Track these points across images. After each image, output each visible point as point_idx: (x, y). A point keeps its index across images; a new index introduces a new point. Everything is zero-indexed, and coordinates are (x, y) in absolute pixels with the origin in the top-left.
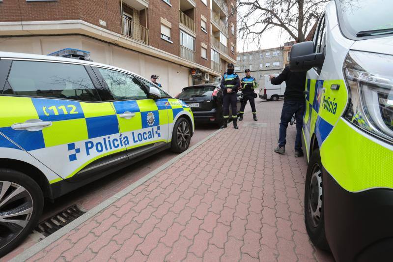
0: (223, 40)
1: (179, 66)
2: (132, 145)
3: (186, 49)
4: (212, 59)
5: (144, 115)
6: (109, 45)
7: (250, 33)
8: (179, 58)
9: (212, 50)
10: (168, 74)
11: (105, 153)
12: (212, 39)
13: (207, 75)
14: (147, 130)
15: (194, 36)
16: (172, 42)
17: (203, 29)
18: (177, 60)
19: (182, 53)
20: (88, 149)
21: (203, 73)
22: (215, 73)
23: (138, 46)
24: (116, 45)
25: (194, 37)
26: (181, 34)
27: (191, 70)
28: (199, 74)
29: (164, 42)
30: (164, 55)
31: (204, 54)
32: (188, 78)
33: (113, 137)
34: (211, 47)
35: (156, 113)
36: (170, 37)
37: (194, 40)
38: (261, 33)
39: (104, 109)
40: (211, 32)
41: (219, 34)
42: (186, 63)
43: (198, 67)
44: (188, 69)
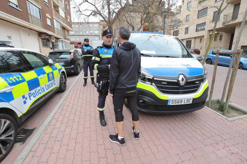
0: (62, 13)
1: (29, 30)
2: (46, 91)
3: (34, 17)
4: (55, 26)
7: (82, 14)
8: (30, 23)
9: (54, 20)
10: (20, 35)
11: (37, 97)
12: (54, 11)
13: (53, 38)
15: (39, 7)
16: (21, 10)
17: (45, 3)
18: (27, 25)
19: (31, 20)
20: (30, 97)
21: (50, 36)
22: (59, 37)
26: (28, 5)
27: (40, 34)
28: (48, 37)
29: (13, 9)
30: (15, 20)
31: (49, 23)
32: (39, 39)
33: (39, 88)
34: (54, 17)
35: (52, 73)
36: (17, 5)
37: (40, 11)
38: (89, 16)
39: (30, 75)
40: (53, 6)
41: (59, 9)
42: (36, 28)
43: (45, 32)
44: (37, 32)
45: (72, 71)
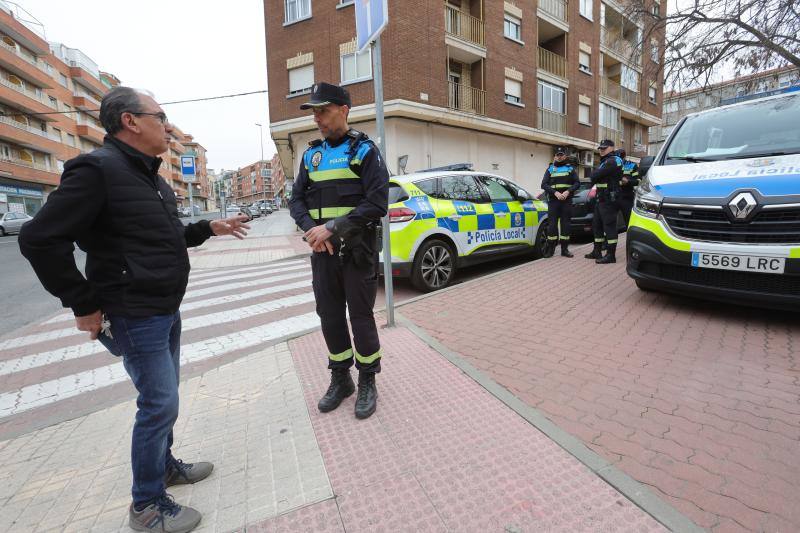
0: (629, 80)
1: (533, 144)
2: (503, 241)
3: (549, 112)
4: (601, 123)
5: (513, 215)
6: (428, 125)
7: (685, 66)
8: (536, 130)
9: (601, 106)
10: (514, 157)
11: (487, 243)
12: (603, 83)
13: (589, 155)
14: (515, 229)
15: (564, 85)
16: (523, 105)
17: (582, 69)
18: (531, 134)
19: (540, 120)
20: (477, 237)
21: (582, 152)
23: (470, 121)
24: (438, 123)
26: (539, 89)
28: (574, 155)
29: (509, 107)
30: (508, 129)
31: (583, 117)
33: (492, 231)
34: (600, 99)
35: (522, 214)
36: (519, 96)
37: (564, 94)
38: (711, 64)
39: (485, 209)
40: (601, 69)
41: (620, 68)
42: (548, 137)
43: (570, 142)
44: (548, 147)
45: (588, 229)
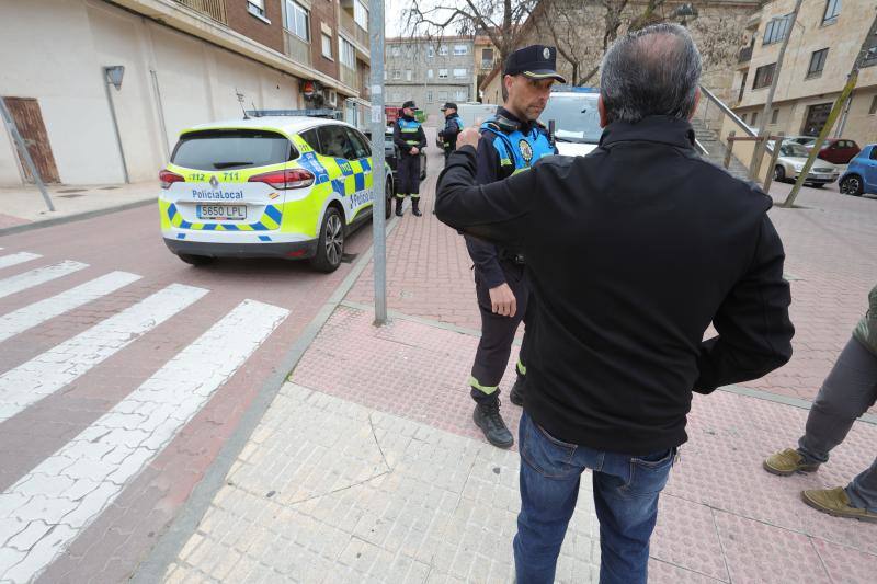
0: (360, 16)
1: (280, 74)
3: (295, 37)
4: (341, 59)
6: (143, 22)
8: (284, 56)
9: (340, 40)
11: (361, 206)
12: (340, 13)
13: (333, 94)
15: (307, 7)
16: (269, 22)
18: (279, 61)
19: (286, 45)
20: (355, 201)
21: (326, 89)
22: (348, 91)
23: (209, 29)
24: (160, 22)
25: (307, 10)
27: (303, 84)
28: (320, 93)
29: (254, 20)
30: (256, 51)
31: (326, 52)
32: (298, 101)
33: (363, 192)
34: (339, 32)
36: (263, 8)
37: (307, 18)
38: (443, 26)
39: (357, 166)
41: (353, 2)
42: (296, 68)
43: (317, 78)
44: (294, 79)
